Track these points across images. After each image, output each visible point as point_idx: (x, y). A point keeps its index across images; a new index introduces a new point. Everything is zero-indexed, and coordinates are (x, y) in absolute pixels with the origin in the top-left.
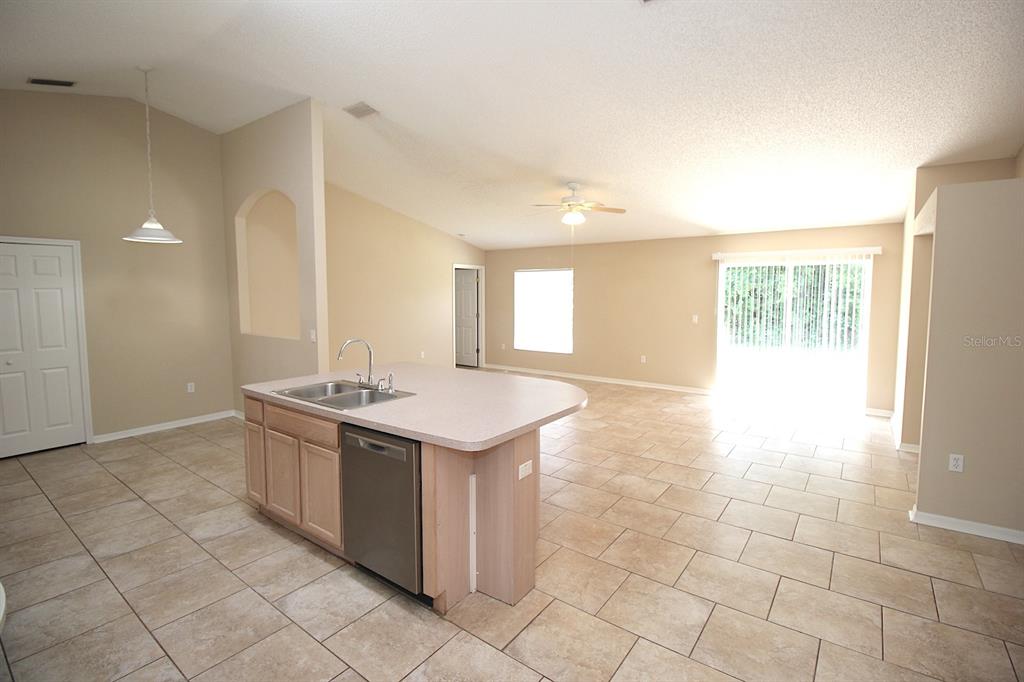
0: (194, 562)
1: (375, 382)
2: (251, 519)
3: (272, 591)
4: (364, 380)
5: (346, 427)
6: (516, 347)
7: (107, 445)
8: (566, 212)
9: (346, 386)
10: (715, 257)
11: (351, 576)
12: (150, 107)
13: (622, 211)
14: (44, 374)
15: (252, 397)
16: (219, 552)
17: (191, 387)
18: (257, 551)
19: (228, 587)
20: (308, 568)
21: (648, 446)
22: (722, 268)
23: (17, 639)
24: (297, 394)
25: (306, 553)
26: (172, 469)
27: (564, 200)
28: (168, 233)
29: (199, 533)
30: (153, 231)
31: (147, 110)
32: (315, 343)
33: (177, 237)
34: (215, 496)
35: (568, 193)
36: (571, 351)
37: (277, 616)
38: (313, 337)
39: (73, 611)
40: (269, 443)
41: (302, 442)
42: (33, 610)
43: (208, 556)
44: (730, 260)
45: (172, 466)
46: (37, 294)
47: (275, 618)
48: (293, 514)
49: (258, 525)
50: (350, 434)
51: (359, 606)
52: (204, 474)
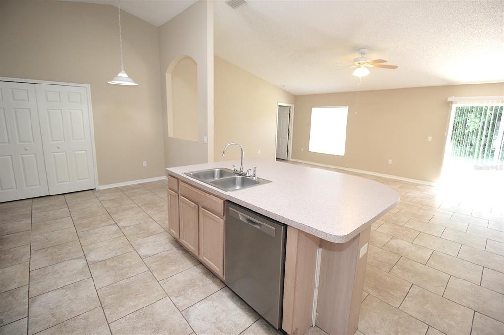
0: (139, 272)
1: (244, 171)
2: (171, 245)
3: (182, 302)
4: (238, 170)
5: (229, 203)
6: (309, 150)
7: (105, 191)
8: (357, 68)
9: (227, 172)
10: (449, 99)
11: (229, 297)
12: (120, 10)
13: (395, 67)
14: (75, 154)
15: (172, 176)
16: (153, 266)
17: (145, 164)
18: (173, 268)
19: (156, 294)
20: (203, 286)
21: (406, 220)
22: (454, 106)
23: (36, 317)
24: (197, 176)
25: (202, 274)
26: (133, 208)
27: (356, 60)
28: (130, 79)
29: (143, 251)
30: (123, 79)
31: (119, 10)
32: (206, 144)
33: (135, 81)
34: (154, 227)
35: (358, 56)
36: (343, 155)
37: (184, 324)
38: (205, 140)
39: (69, 300)
40: (181, 204)
41: (201, 208)
42: (49, 295)
43: (146, 269)
44: (460, 102)
45: (133, 205)
46: (70, 112)
47: (183, 326)
48: (194, 249)
49: (175, 249)
50: (232, 209)
51: (236, 325)
52: (149, 212)
